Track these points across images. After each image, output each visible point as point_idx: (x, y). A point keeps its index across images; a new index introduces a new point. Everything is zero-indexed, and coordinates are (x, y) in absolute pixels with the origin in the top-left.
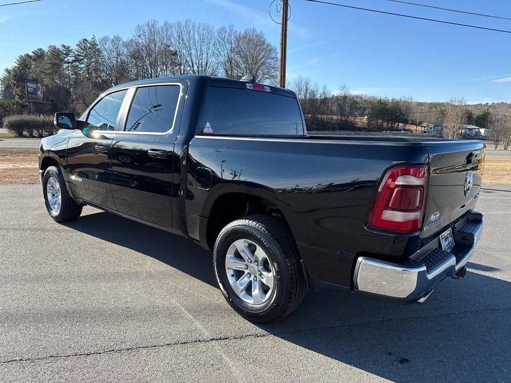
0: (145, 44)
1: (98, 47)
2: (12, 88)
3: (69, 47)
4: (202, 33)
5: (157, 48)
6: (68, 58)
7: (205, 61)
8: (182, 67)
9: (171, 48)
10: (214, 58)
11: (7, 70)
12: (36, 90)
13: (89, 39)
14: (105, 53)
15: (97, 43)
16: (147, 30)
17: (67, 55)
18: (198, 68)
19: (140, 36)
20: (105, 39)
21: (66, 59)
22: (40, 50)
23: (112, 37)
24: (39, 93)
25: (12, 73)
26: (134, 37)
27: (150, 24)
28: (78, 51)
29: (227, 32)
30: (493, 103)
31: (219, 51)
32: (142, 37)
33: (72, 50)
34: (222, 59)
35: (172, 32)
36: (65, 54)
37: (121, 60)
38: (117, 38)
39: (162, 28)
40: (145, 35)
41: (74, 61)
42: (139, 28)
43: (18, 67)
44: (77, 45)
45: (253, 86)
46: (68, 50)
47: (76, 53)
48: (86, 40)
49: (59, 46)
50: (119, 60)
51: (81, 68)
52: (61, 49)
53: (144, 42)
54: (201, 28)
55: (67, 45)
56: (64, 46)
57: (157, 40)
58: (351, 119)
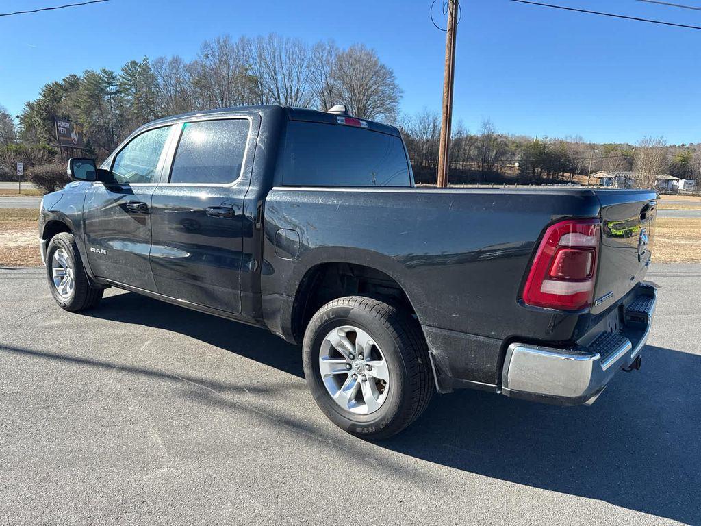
0: (214, 67)
1: (151, 72)
2: (35, 128)
3: (111, 73)
4: (291, 52)
5: (231, 72)
6: (111, 87)
7: (296, 90)
8: (264, 98)
9: (250, 73)
10: (308, 85)
11: (29, 105)
12: (68, 131)
13: (140, 61)
14: (160, 80)
15: (150, 66)
16: (216, 47)
17: (109, 83)
18: (286, 98)
19: (207, 57)
20: (161, 61)
21: (108, 89)
22: (74, 76)
23: (169, 58)
24: (73, 134)
25: (36, 108)
26: (200, 57)
27: (222, 40)
28: (123, 78)
29: (325, 49)
30: (692, 144)
31: (314, 76)
32: (211, 58)
33: (116, 77)
34: (319, 87)
35: (251, 51)
36: (106, 82)
37: (181, 89)
38: (177, 60)
39: (237, 46)
40: (213, 55)
41: (118, 92)
42: (206, 45)
43: (43, 100)
44: (123, 70)
45: (346, 121)
46: (111, 76)
47: (122, 80)
48: (134, 62)
49: (98, 71)
50: (179, 89)
51: (129, 101)
52: (102, 75)
53: (212, 64)
54: (290, 45)
55: (109, 69)
56: (105, 71)
57: (231, 61)
58: (497, 167)
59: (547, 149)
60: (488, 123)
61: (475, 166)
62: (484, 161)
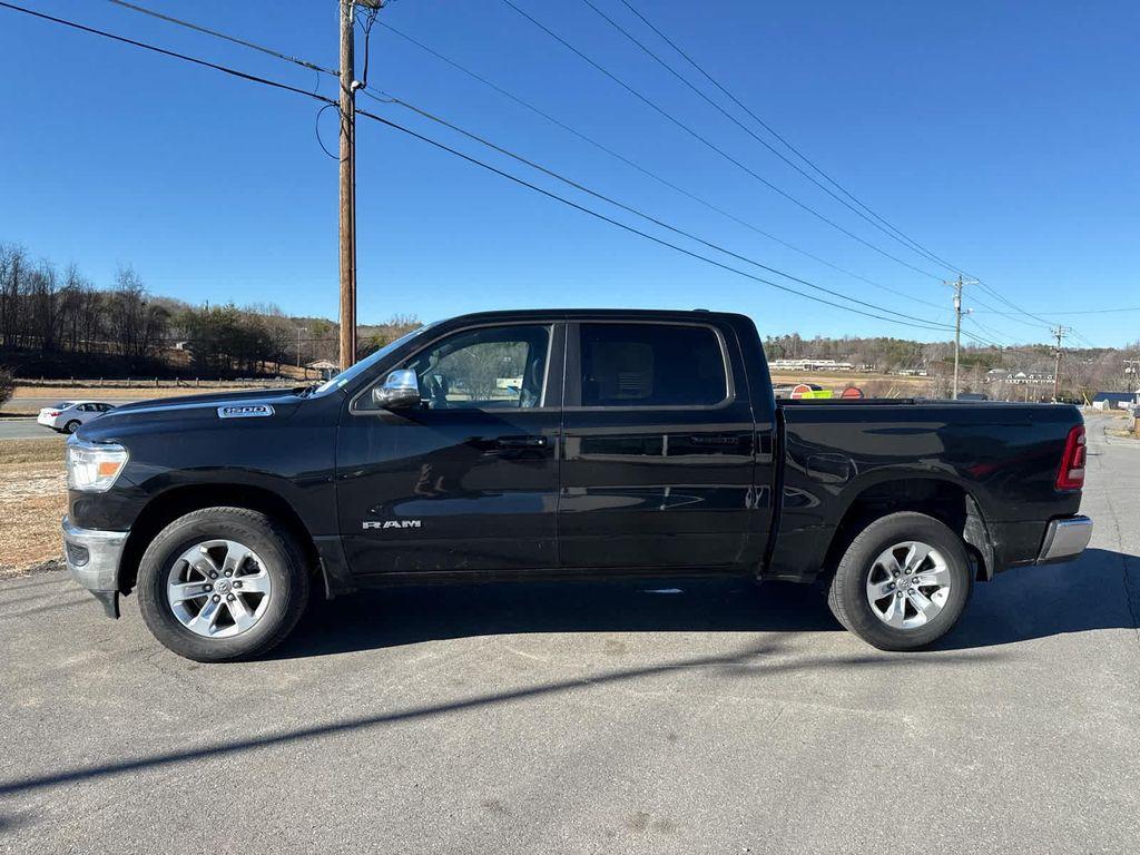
58: (152, 351)
59: (235, 324)
60: (129, 274)
61: (112, 347)
62: (128, 338)
